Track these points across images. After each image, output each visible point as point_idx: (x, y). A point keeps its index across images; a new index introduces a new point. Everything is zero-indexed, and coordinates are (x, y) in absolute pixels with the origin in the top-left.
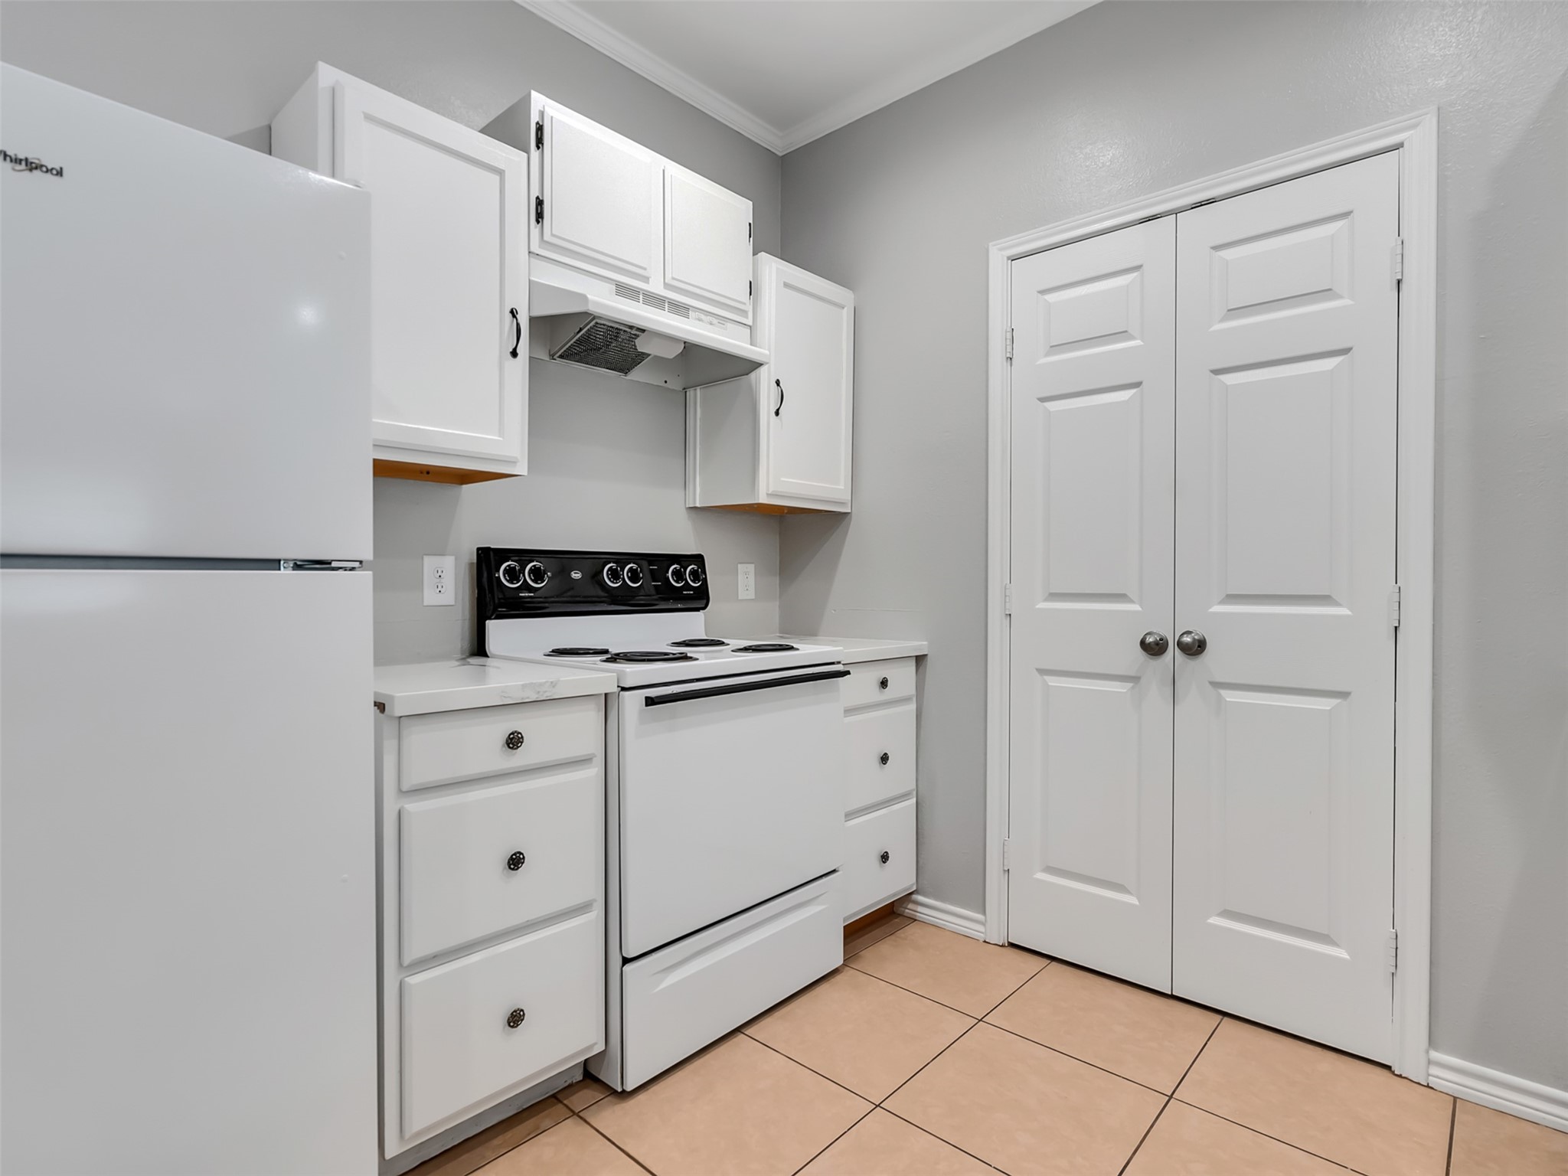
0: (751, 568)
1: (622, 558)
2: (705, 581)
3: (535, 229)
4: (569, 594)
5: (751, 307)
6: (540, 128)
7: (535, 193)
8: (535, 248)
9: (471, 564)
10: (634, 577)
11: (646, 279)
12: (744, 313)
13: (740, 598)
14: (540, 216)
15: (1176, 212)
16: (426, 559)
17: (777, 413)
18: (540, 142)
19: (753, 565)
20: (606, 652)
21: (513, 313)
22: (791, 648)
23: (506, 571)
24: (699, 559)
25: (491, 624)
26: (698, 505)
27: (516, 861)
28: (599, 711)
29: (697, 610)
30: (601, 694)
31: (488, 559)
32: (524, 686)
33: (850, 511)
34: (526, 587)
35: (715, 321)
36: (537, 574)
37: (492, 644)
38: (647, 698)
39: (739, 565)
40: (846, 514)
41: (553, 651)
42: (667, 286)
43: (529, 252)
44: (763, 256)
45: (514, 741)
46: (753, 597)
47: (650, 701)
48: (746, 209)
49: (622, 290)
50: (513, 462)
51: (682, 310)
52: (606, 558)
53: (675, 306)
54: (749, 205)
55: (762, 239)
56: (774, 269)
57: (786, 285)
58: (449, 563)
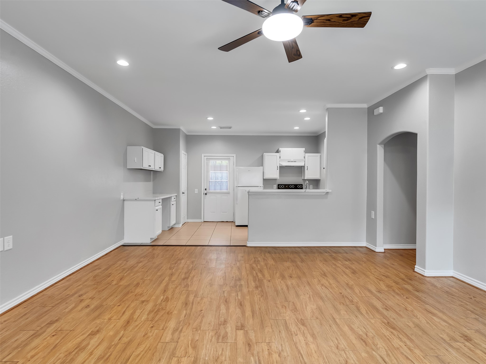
0: (312, 185)
2: (302, 187)
4: (286, 188)
5: (304, 160)
7: (280, 156)
8: (280, 160)
10: (293, 186)
11: (291, 160)
14: (280, 158)
16: (272, 185)
17: (307, 170)
18: (280, 152)
21: (278, 166)
23: (281, 186)
24: (302, 185)
31: (279, 185)
33: (321, 179)
42: (293, 160)
48: (304, 149)
49: (288, 161)
50: (278, 178)
51: (295, 161)
52: (290, 185)
53: (294, 161)
54: (304, 148)
55: (306, 152)
56: (307, 155)
57: (308, 156)
58: (276, 185)
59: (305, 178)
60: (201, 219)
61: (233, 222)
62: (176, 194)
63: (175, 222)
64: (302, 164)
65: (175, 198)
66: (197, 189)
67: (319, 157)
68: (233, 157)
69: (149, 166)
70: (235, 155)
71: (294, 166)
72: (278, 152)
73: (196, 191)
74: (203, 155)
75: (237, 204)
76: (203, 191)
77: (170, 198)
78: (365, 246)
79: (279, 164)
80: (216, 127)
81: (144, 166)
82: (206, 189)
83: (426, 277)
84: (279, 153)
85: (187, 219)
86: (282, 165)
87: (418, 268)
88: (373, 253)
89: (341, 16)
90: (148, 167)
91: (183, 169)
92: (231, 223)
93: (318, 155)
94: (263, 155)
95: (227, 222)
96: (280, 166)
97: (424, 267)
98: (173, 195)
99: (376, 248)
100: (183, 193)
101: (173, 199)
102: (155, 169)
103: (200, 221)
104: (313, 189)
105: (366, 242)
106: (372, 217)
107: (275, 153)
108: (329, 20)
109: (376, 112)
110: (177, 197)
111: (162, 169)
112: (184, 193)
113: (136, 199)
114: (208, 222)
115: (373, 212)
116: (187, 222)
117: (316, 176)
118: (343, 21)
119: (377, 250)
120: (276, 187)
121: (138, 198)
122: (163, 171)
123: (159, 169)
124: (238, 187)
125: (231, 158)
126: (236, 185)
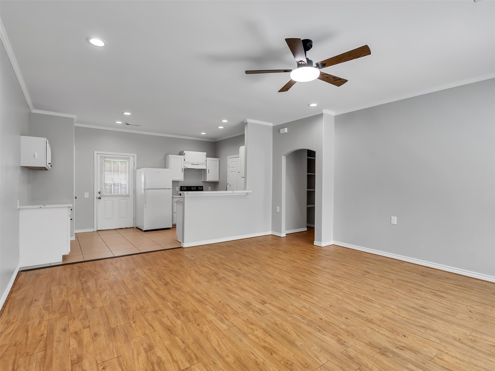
0: (210, 187)
1: (194, 187)
2: (203, 189)
3: (184, 161)
6: (185, 154)
7: (184, 159)
8: (184, 163)
11: (194, 163)
12: (205, 164)
13: (209, 190)
15: (237, 157)
17: (209, 173)
21: (182, 169)
24: (202, 187)
25: (181, 192)
26: (201, 181)
29: (202, 191)
31: (181, 187)
34: (184, 189)
35: (202, 165)
37: (182, 194)
39: (207, 187)
40: (219, 182)
42: (196, 163)
48: (205, 153)
49: (192, 164)
50: (182, 180)
52: (192, 187)
53: (197, 165)
54: (206, 153)
55: (208, 156)
56: (208, 159)
57: (210, 160)
58: (178, 187)
59: (206, 180)
60: (94, 228)
61: (133, 227)
64: (204, 167)
66: (88, 193)
67: (218, 162)
68: (133, 158)
70: (136, 154)
71: (195, 169)
72: (181, 154)
73: (87, 195)
74: (96, 153)
75: (146, 207)
76: (97, 195)
78: (271, 234)
79: (184, 166)
80: (121, 123)
81: (47, 164)
82: (99, 193)
83: (322, 247)
84: (183, 156)
86: (187, 167)
87: (316, 243)
88: (280, 238)
89: (335, 77)
92: (131, 230)
93: (218, 159)
94: (165, 156)
95: (126, 228)
96: (184, 169)
97: (320, 240)
99: (282, 234)
100: (75, 198)
103: (93, 231)
104: (212, 190)
105: (272, 231)
106: (277, 211)
107: (178, 155)
108: (328, 78)
109: (282, 131)
113: (40, 207)
114: (103, 230)
115: (278, 208)
117: (216, 179)
118: (333, 80)
119: (282, 236)
120: (178, 189)
124: (147, 189)
125: (132, 158)
126: (143, 188)
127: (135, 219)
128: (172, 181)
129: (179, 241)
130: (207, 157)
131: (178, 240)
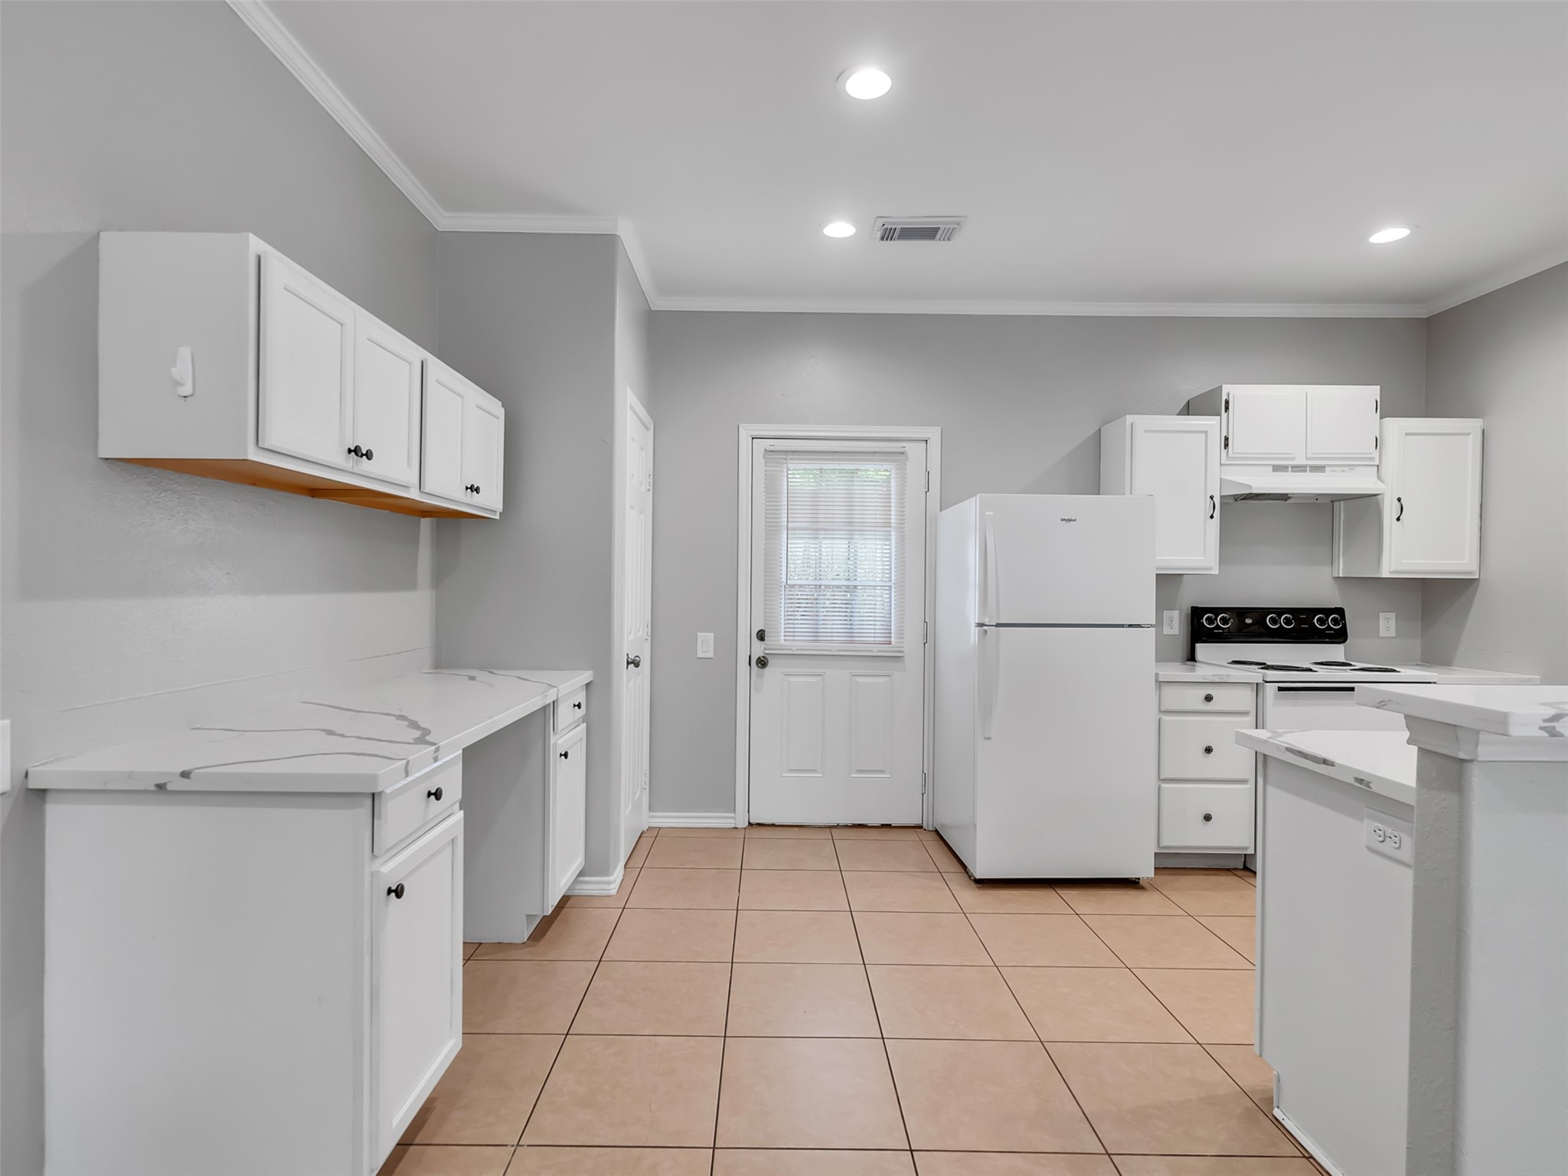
0: (1392, 615)
1: (1280, 612)
2: (1345, 625)
3: (1224, 452)
4: (1244, 631)
5: (1378, 453)
6: (1227, 402)
7: (1224, 434)
8: (1224, 462)
9: (1188, 614)
10: (1288, 621)
11: (1294, 459)
12: (1372, 459)
13: (1381, 635)
14: (1226, 445)
16: (1165, 612)
17: (1398, 519)
18: (1227, 408)
19: (1394, 614)
20: (1264, 664)
21: (1212, 497)
22: (1395, 671)
23: (1206, 619)
24: (1340, 611)
25: (1199, 646)
26: (1341, 575)
27: (1209, 750)
28: (1253, 691)
29: (1340, 643)
30: (1253, 683)
31: (1197, 613)
32: (1214, 675)
33: (1478, 577)
34: (1218, 627)
35: (1346, 469)
36: (1225, 621)
37: (1199, 655)
38: (1279, 688)
39: (1381, 614)
40: (1476, 579)
41: (1233, 661)
42: (1309, 458)
43: (1221, 464)
44: (1387, 420)
45: (1209, 698)
46: (1394, 635)
47: (1281, 689)
48: (1373, 392)
49: (1277, 468)
50: (1210, 569)
51: (1320, 469)
52: (1268, 611)
53: (1314, 468)
54: (1379, 387)
55: (1387, 409)
56: (1396, 426)
57: (1407, 434)
58: (1176, 614)
59: (1375, 571)
60: (735, 812)
61: (921, 827)
62: (586, 676)
63: (583, 864)
64: (1362, 483)
65: (579, 706)
66: (711, 634)
67: (1473, 444)
69: (356, 451)
70: (938, 430)
73: (705, 644)
74: (745, 431)
76: (746, 647)
77: (545, 715)
79: (1222, 480)
81: (274, 437)
82: (761, 636)
84: (1218, 418)
85: (650, 809)
86: (1250, 487)
90: (341, 459)
91: (632, 507)
93: (1471, 425)
94: (1100, 429)
95: (883, 826)
96: (1221, 497)
98: (570, 685)
100: (628, 663)
101: (566, 715)
102: (427, 488)
103: (729, 823)
107: (1178, 414)
110: (598, 692)
111: (491, 500)
112: (637, 665)
113: (161, 787)
114: (773, 825)
116: (650, 828)
117: (1456, 562)
120: (1178, 625)
121: (185, 775)
122: (497, 517)
123: (468, 501)
124: (998, 625)
125: (914, 451)
126: (974, 617)
127: (928, 782)
128: (1157, 574)
129: (1289, 1124)
130: (1381, 418)
131: (1277, 1112)
